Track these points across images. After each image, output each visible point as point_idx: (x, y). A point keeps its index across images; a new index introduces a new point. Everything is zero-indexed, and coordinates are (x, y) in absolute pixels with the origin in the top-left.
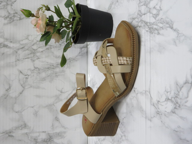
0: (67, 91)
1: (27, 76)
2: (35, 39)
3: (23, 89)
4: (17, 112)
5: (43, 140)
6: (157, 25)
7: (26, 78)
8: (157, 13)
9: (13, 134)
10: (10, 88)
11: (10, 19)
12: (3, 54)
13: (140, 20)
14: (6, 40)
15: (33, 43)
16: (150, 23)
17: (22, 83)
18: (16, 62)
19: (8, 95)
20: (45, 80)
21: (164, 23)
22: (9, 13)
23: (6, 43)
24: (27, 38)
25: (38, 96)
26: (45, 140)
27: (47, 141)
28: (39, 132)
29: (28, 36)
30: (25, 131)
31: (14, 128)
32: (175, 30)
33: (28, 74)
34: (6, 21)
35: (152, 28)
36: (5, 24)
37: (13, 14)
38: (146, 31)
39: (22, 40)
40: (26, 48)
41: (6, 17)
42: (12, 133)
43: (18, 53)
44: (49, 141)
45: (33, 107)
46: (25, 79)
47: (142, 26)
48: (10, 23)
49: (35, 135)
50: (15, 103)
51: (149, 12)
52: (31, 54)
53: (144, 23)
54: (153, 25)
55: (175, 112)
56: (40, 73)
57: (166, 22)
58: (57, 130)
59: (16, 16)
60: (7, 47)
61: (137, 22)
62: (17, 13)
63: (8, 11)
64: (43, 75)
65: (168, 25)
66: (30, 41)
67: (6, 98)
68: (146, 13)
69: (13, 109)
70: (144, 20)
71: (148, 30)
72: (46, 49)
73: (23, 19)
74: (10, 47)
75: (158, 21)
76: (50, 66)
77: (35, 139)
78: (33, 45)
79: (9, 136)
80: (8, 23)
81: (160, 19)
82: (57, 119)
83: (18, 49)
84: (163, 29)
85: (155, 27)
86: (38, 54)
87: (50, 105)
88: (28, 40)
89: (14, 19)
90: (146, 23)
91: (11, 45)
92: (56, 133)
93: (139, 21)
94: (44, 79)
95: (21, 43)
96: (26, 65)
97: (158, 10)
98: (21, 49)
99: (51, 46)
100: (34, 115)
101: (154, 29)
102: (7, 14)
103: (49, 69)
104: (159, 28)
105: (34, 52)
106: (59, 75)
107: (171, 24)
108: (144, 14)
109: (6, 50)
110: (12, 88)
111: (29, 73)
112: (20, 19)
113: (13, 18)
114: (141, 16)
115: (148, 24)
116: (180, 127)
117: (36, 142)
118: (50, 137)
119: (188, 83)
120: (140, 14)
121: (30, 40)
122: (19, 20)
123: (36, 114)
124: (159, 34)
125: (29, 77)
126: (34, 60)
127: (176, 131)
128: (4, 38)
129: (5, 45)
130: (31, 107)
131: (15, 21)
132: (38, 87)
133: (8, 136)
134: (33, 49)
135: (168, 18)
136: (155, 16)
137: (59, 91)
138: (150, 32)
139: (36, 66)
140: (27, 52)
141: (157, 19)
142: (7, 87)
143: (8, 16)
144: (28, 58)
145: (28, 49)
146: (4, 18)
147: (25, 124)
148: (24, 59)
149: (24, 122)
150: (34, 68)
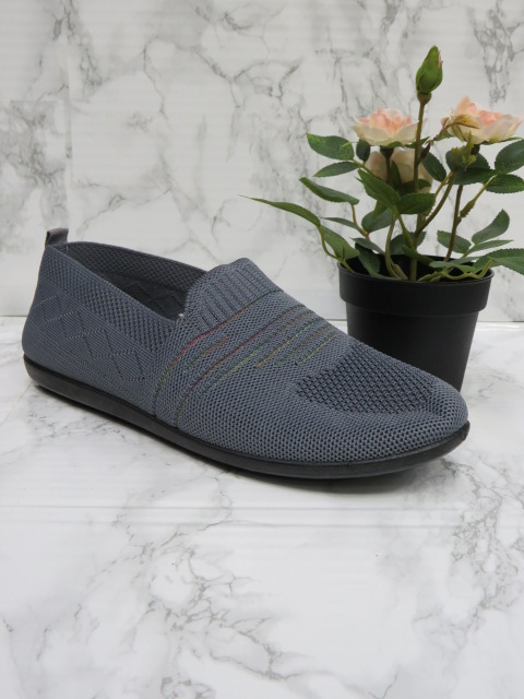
0: (217, 240)
1: (276, 91)
3: (232, 75)
4: (145, 51)
7: (271, 89)
9: (63, 39)
10: (236, 28)
11: (488, 32)
14: (411, 16)
17: (253, 73)
18: (332, 51)
19: (208, 20)
20: (262, 159)
22: (512, 30)
23: (402, 18)
25: (201, 133)
26: (40, 157)
27: (33, 163)
28: (69, 133)
30: (75, 83)
31: (85, 41)
33: (284, 97)
34: (481, 17)
36: (471, 12)
37: (508, 44)
39: (410, 76)
40: (383, 90)
41: (499, 16)
42: (70, 33)
43: (365, 60)
45: (162, 111)
46: (266, 83)
48: (476, 32)
49: (59, 117)
50: (179, 47)
52: (361, 108)
55: (153, 610)
56: (288, 139)
59: (502, 54)
60: (387, 18)
62: (512, 57)
63: (519, 25)
67: (198, 11)
69: (157, 37)
73: (490, 80)
74: (385, 29)
77: (43, 117)
79: (59, 23)
80: (474, 23)
82: (114, 202)
83: (377, 62)
87: (167, 178)
89: (488, 48)
91: (394, 34)
94: (264, 154)
95: (401, 73)
96: (317, 91)
98: (380, 71)
100: (134, 116)
102: (507, 21)
109: (375, 14)
110: (235, 34)
111: (289, 100)
112: (490, 71)
113: (495, 43)
116: (95, 628)
119: (271, 662)
121: (409, 104)
122: (486, 67)
123: (138, 123)
125: (276, 101)
126: (335, 118)
127: (77, 614)
128: (421, 8)
129: (396, 13)
130: (163, 105)
131: (482, 51)
132: (234, 133)
133: (59, 18)
137: (221, 210)
139: (313, 124)
140: (367, 94)
142: (238, 19)
143: (501, 25)
144: (344, 97)
145: (377, 96)
146: (494, 8)
147: (100, 83)
148: (342, 81)
149: (108, 79)
150: (305, 120)
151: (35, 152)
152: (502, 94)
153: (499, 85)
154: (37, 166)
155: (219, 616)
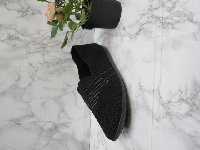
0: (73, 85)
2: (46, 34)
3: (32, 80)
4: (25, 102)
5: (49, 129)
6: (171, 19)
7: (36, 70)
8: (172, 6)
9: (21, 123)
10: (19, 79)
11: (23, 13)
12: (15, 46)
13: (150, 15)
14: (18, 33)
15: (43, 38)
16: (163, 18)
17: (31, 75)
18: (26, 54)
19: (17, 86)
20: (53, 73)
21: (180, 16)
22: (22, 7)
23: (18, 36)
24: (38, 33)
25: (46, 88)
28: (45, 122)
29: (40, 30)
30: (33, 120)
31: (22, 117)
32: (195, 23)
34: (19, 15)
35: (166, 23)
36: (17, 17)
37: (26, 9)
38: (157, 27)
39: (34, 34)
40: (37, 42)
41: (19, 10)
42: (19, 121)
43: (29, 46)
44: (55, 130)
45: (41, 98)
46: (34, 71)
47: (153, 22)
48: (23, 17)
49: (41, 124)
50: (24, 93)
51: (162, 6)
52: (41, 48)
53: (155, 18)
54: (166, 20)
56: (49, 67)
57: (183, 15)
58: (63, 121)
59: (29, 10)
60: (18, 39)
61: (147, 18)
62: (30, 8)
63: (21, 5)
64: (52, 69)
65: (186, 18)
66: (41, 36)
67: (15, 88)
68: (158, 7)
69: (21, 99)
70: (155, 15)
71: (160, 25)
72: (56, 45)
73: (35, 14)
74: (21, 40)
75: (173, 15)
76: (59, 60)
77: (41, 128)
78: (43, 40)
79: (17, 124)
80: (20, 17)
81: (176, 12)
82: (63, 111)
83: (30, 43)
84: (179, 22)
85: (169, 21)
86: (48, 49)
87: (57, 97)
88: (40, 34)
89: (27, 14)
90: (158, 18)
91: (23, 38)
92: (61, 123)
93: (149, 17)
94: (52, 73)
95: (33, 36)
96: (36, 59)
97: (174, 2)
98: (32, 42)
99: (61, 42)
101: (167, 23)
102: (20, 8)
103: (58, 63)
104: (174, 22)
105: (44, 46)
106: (67, 70)
107: (191, 16)
108: (156, 9)
109: (17, 42)
110: (21, 79)
111: (39, 66)
112: (33, 14)
113: (26, 12)
114: (153, 11)
115: (161, 19)
117: (43, 131)
118: (56, 126)
120: (152, 9)
123: (43, 104)
124: (174, 28)
125: (39, 69)
126: (44, 54)
128: (16, 30)
129: (17, 37)
130: (39, 98)
132: (47, 80)
133: (16, 123)
134: (44, 44)
135: (186, 10)
136: (169, 9)
137: (66, 84)
138: (162, 27)
139: (45, 60)
140: (38, 46)
141: (172, 12)
142: (17, 78)
143: (21, 10)
144: (38, 52)
145: (38, 43)
146: (17, 11)
147: (33, 114)
148: (34, 52)
149: (32, 111)
150: (44, 62)
151: (50, 130)
152: (39, 11)
153: (37, 12)
154: (54, 129)
155: (194, 96)
